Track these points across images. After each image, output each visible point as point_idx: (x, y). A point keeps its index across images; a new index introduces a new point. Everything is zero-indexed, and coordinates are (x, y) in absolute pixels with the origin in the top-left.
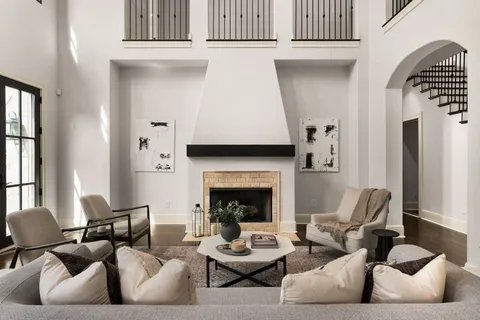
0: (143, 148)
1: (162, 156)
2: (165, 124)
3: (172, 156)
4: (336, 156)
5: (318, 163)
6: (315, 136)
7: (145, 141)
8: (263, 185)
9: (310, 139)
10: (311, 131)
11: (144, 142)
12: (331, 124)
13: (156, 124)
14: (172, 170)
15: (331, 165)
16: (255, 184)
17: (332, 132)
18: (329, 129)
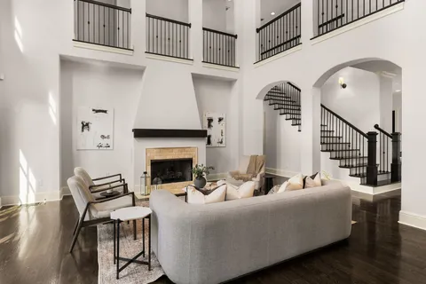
0: (85, 130)
1: (103, 137)
2: (105, 112)
3: (111, 137)
4: (224, 137)
5: (214, 141)
6: (212, 124)
7: (87, 124)
8: (187, 157)
9: (209, 126)
10: (210, 121)
11: (85, 126)
12: (221, 117)
13: (97, 111)
14: (111, 148)
15: (221, 142)
16: (182, 157)
17: (222, 122)
18: (220, 120)
